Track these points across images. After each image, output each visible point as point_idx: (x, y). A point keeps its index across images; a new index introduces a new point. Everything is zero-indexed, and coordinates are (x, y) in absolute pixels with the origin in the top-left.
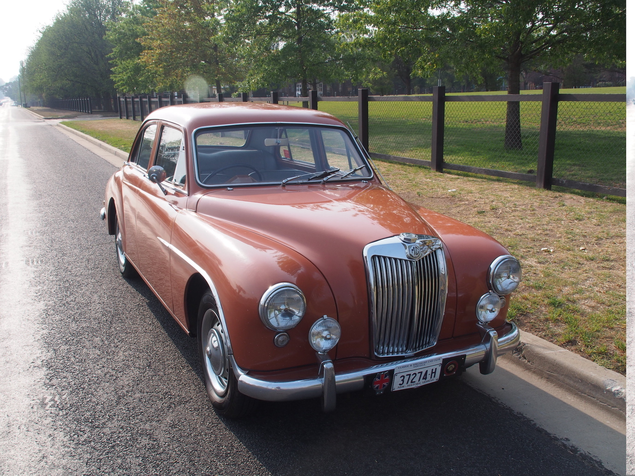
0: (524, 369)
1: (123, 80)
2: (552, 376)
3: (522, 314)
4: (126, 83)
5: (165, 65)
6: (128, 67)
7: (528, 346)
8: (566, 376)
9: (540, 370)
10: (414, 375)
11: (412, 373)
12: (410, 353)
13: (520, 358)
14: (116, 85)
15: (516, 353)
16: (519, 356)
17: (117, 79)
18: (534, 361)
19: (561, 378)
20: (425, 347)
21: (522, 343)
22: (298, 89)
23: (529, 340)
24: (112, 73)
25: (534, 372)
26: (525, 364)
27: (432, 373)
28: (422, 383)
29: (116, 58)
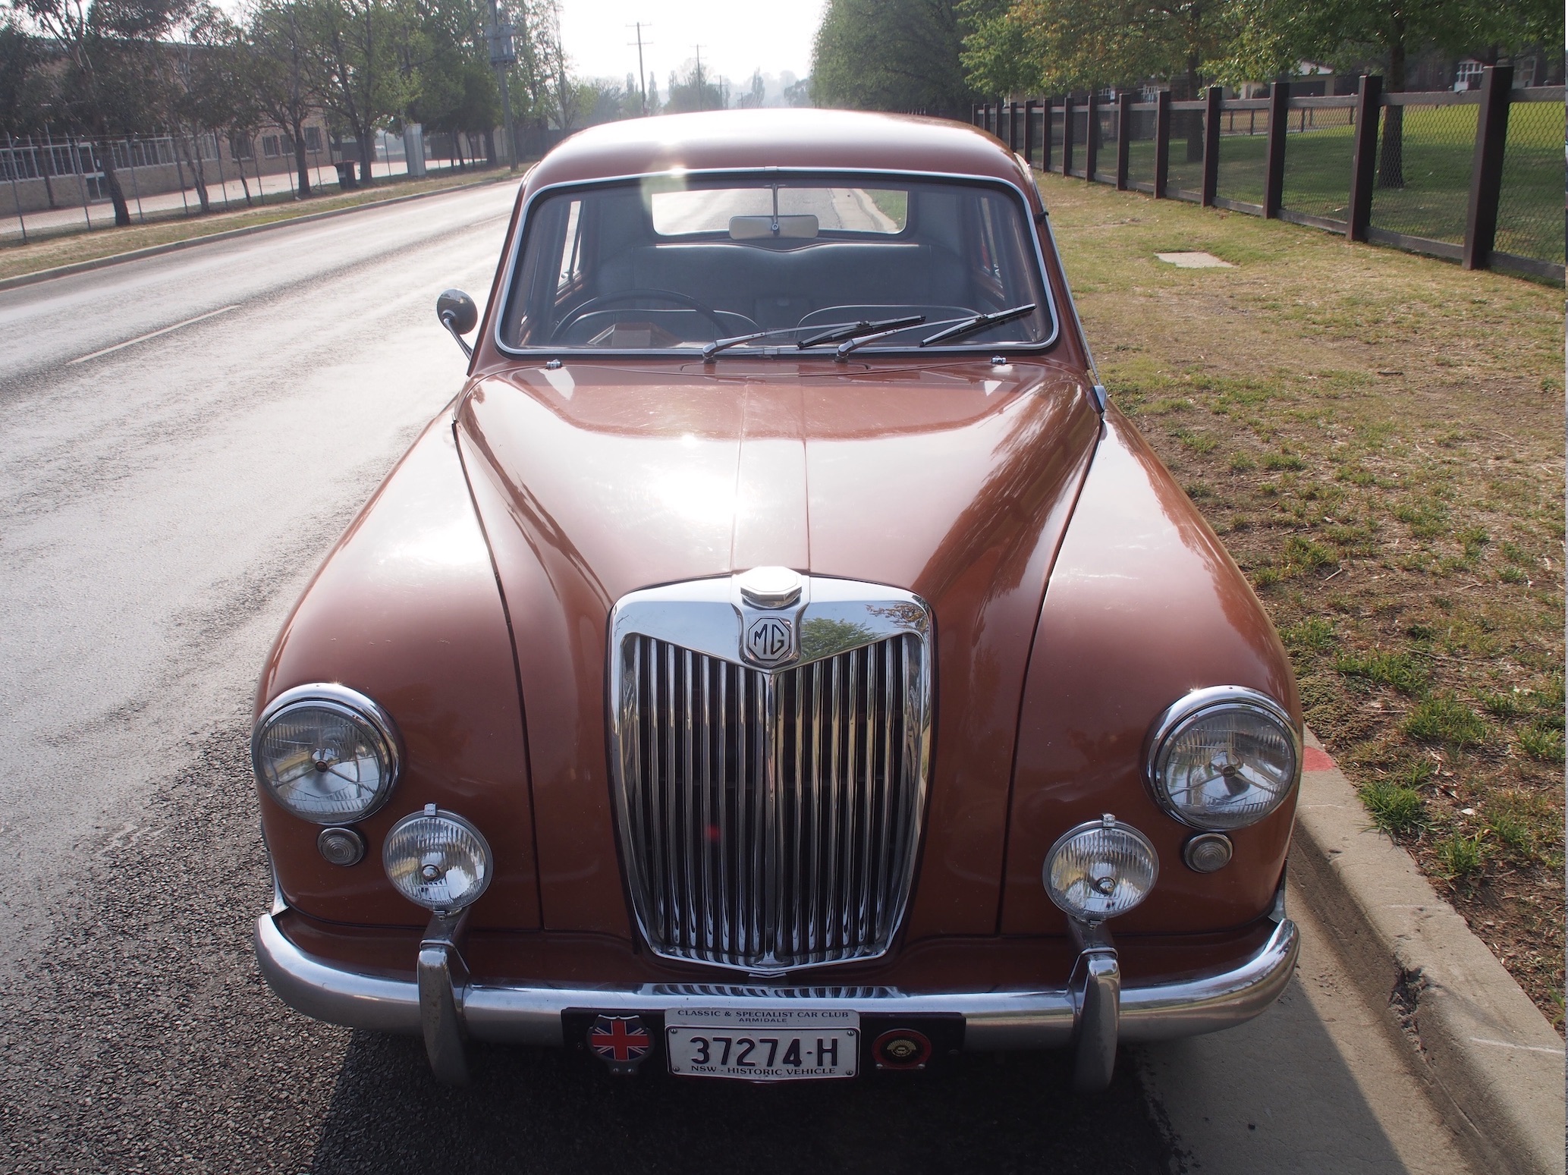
0: (1405, 1069)
1: (985, 65)
2: (1471, 1134)
3: (1512, 865)
4: (990, 71)
5: (1063, 24)
6: (999, 33)
7: (1433, 996)
8: (1506, 1153)
9: (1443, 1093)
10: (746, 1046)
11: (735, 1037)
12: (769, 965)
13: (1406, 1024)
14: (969, 77)
15: (1400, 1002)
16: (1404, 1018)
17: (972, 63)
18: (1436, 1054)
19: (1493, 1153)
20: (851, 956)
21: (1423, 976)
22: (1463, 76)
23: (1456, 971)
24: (965, 49)
25: (1428, 1093)
26: (1412, 1053)
27: (821, 1051)
28: (783, 1073)
29: (974, 12)
